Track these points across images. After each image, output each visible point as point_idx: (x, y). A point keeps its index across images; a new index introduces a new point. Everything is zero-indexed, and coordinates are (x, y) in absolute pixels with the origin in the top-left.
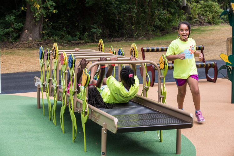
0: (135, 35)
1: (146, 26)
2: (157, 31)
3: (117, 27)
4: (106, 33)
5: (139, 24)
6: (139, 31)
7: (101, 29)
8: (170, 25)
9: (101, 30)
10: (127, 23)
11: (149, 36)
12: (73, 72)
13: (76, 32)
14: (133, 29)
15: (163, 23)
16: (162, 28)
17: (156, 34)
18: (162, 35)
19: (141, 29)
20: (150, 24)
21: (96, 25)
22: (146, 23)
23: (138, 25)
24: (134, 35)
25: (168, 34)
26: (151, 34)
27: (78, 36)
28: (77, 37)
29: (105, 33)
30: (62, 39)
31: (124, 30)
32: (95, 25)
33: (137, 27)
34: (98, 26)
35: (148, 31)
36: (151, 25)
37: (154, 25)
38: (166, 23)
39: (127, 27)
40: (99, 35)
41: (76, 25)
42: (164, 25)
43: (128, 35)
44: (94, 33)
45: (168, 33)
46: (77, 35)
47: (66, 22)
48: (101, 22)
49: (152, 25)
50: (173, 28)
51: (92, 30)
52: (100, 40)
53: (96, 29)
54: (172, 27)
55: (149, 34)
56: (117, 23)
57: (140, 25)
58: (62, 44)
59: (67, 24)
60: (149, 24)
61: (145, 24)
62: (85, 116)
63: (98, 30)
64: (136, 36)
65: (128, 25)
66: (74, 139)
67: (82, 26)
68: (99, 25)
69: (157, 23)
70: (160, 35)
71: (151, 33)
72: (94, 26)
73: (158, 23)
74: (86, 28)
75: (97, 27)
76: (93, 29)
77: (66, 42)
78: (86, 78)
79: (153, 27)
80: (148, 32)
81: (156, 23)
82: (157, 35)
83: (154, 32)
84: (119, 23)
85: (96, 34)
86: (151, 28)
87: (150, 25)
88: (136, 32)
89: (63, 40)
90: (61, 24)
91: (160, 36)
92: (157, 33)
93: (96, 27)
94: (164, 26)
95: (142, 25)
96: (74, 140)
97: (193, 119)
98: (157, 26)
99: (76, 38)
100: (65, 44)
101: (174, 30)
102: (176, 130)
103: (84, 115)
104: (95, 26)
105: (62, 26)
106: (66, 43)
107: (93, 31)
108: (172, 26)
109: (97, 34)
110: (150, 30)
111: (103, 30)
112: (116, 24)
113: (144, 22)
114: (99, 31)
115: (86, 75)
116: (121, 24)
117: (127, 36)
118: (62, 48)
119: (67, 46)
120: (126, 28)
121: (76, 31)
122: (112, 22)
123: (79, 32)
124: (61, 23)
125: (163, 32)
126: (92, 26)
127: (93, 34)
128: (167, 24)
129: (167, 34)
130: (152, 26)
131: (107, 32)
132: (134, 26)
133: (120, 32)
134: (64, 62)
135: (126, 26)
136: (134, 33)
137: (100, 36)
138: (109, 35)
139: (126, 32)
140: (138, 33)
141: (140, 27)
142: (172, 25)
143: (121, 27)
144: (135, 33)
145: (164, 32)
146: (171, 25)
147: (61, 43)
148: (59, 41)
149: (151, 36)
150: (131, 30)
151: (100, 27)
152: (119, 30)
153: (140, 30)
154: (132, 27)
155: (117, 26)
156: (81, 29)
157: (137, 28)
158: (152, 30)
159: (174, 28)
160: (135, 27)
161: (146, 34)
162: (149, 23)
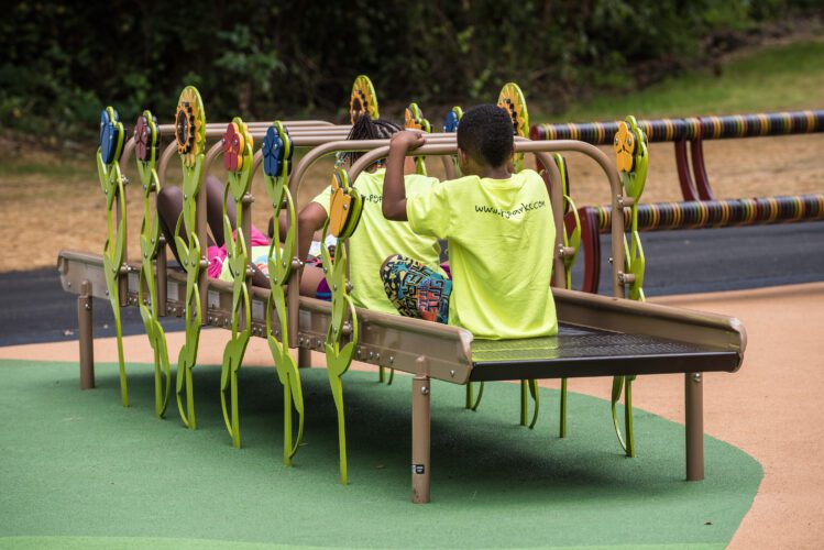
0: (478, 84)
1: (542, 35)
2: (607, 63)
3: (365, 40)
4: (305, 78)
5: (498, 22)
6: (503, 65)
7: (274, 53)
8: (692, 24)
9: (279, 58)
10: (426, 14)
11: (557, 95)
12: (284, 191)
13: (128, 72)
14: (465, 48)
15: (648, 12)
16: (637, 44)
17: (600, 80)
18: (641, 87)
19: (508, 48)
20: (563, 20)
21: (246, 30)
22: (539, 12)
23: (493, 29)
24: (471, 87)
25: (676, 76)
26: (573, 83)
27: (141, 95)
28: (131, 99)
29: (298, 78)
30: (46, 115)
31: (408, 56)
32: (238, 27)
33: (489, 42)
34: (260, 36)
35: (554, 60)
36: (571, 25)
37: (588, 22)
38: (663, 13)
39: (428, 38)
40: (266, 86)
41: (126, 27)
42: (653, 20)
43: (436, 88)
44: (237, 77)
45: (676, 70)
46: (133, 91)
47: (61, 10)
48: (276, 11)
49: (580, 24)
50: (709, 40)
51: (220, 62)
52: (359, 79)
53: (248, 52)
54: (703, 36)
55: (557, 78)
56: (368, 17)
57: (506, 26)
58: (53, 140)
59: (67, 24)
60: (557, 22)
61: (534, 21)
62: (340, 350)
63: (262, 58)
64: (482, 91)
65: (436, 30)
66: (290, 454)
67: (159, 38)
68: (261, 30)
69: (607, 14)
70: (630, 84)
71: (568, 72)
72: (234, 38)
73: (614, 14)
74: (188, 46)
75: (252, 41)
76: (229, 56)
77: (73, 128)
78: (347, 206)
79: (584, 39)
80: (551, 70)
81: (599, 11)
82: (607, 88)
83: (588, 70)
84: (381, 16)
85: (245, 86)
86: (571, 46)
87: (564, 27)
88: (484, 68)
89: (55, 120)
90: (31, 26)
91: (625, 92)
92: (606, 72)
93: (245, 44)
94: (653, 31)
95: (518, 24)
96: (291, 458)
97: (742, 336)
98: (607, 28)
99: (130, 106)
100: (68, 144)
101: (717, 56)
102: (683, 375)
103: (337, 346)
104: (240, 34)
105: (34, 38)
106: (72, 138)
107: (231, 67)
108: (704, 29)
109: (255, 86)
110: (567, 56)
111: (288, 56)
112: (362, 23)
113: (530, 6)
114: (265, 66)
115: (346, 192)
116: (393, 23)
117: (431, 91)
118: (58, 163)
119: (81, 156)
120: (419, 45)
121: (123, 65)
122: (338, 12)
123: (148, 71)
124: (32, 16)
125: (644, 66)
126: (222, 35)
127: (231, 83)
128: (672, 16)
129: (669, 81)
130: (576, 29)
131: (311, 73)
132: (468, 33)
133: (384, 69)
134: (240, 158)
135: (418, 35)
136: (469, 74)
137: (270, 96)
138: (322, 88)
139: (420, 66)
140: (491, 78)
141: (503, 39)
142: (705, 23)
143: (391, 43)
144: (477, 76)
145: (653, 69)
146: (697, 18)
147: (47, 135)
148: (34, 126)
149: (573, 89)
150: (452, 58)
151: (267, 41)
152: (378, 56)
153: (507, 56)
154: (461, 37)
155: (371, 34)
156: (156, 56)
157: (483, 48)
158: (576, 54)
159: (717, 42)
160: (477, 35)
161: (542, 78)
162: (555, 13)
